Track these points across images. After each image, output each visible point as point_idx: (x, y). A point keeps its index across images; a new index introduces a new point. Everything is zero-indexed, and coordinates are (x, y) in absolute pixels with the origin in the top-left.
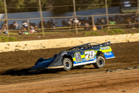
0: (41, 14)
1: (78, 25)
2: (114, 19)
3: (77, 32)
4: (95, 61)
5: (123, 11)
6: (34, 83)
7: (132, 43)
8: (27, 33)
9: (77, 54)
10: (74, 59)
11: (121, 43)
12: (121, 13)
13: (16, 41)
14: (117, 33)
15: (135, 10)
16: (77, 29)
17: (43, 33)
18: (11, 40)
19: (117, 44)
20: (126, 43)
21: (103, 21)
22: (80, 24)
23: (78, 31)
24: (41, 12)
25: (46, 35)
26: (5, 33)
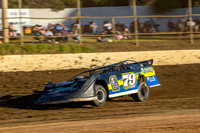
0: (135, 10)
1: (194, 30)
3: (192, 41)
6: (120, 121)
8: (110, 41)
9: (112, 78)
10: (110, 87)
13: (92, 51)
16: (192, 36)
17: (137, 41)
18: (85, 50)
22: (197, 27)
23: (195, 39)
24: (134, 7)
25: (142, 44)
26: (75, 38)
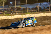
2: (6, 10)
4: (32, 24)
5: (10, 7)
7: (13, 19)
10: (26, 23)
11: (9, 19)
12: (9, 8)
14: (7, 15)
15: (14, 7)
19: (8, 19)
20: (11, 19)
21: (2, 11)
